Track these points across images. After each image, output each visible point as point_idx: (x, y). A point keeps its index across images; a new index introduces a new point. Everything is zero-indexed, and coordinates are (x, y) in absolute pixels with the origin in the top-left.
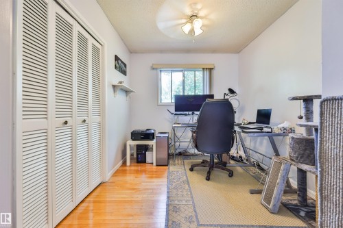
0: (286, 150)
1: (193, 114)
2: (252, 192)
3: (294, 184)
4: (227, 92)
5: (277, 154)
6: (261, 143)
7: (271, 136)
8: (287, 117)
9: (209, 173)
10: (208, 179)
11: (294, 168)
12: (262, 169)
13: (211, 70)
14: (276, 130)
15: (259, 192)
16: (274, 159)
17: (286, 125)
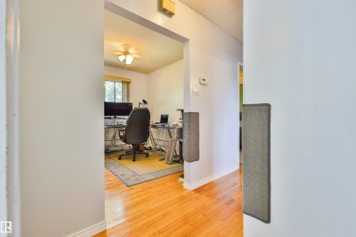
0: (175, 135)
1: (115, 117)
2: (161, 160)
3: (178, 153)
4: (142, 102)
5: (171, 137)
6: (162, 136)
7: (169, 129)
8: (175, 120)
9: (134, 157)
10: (134, 161)
11: (178, 142)
12: (163, 151)
13: (128, 83)
14: (171, 126)
15: (164, 159)
16: (170, 139)
17: (175, 123)
